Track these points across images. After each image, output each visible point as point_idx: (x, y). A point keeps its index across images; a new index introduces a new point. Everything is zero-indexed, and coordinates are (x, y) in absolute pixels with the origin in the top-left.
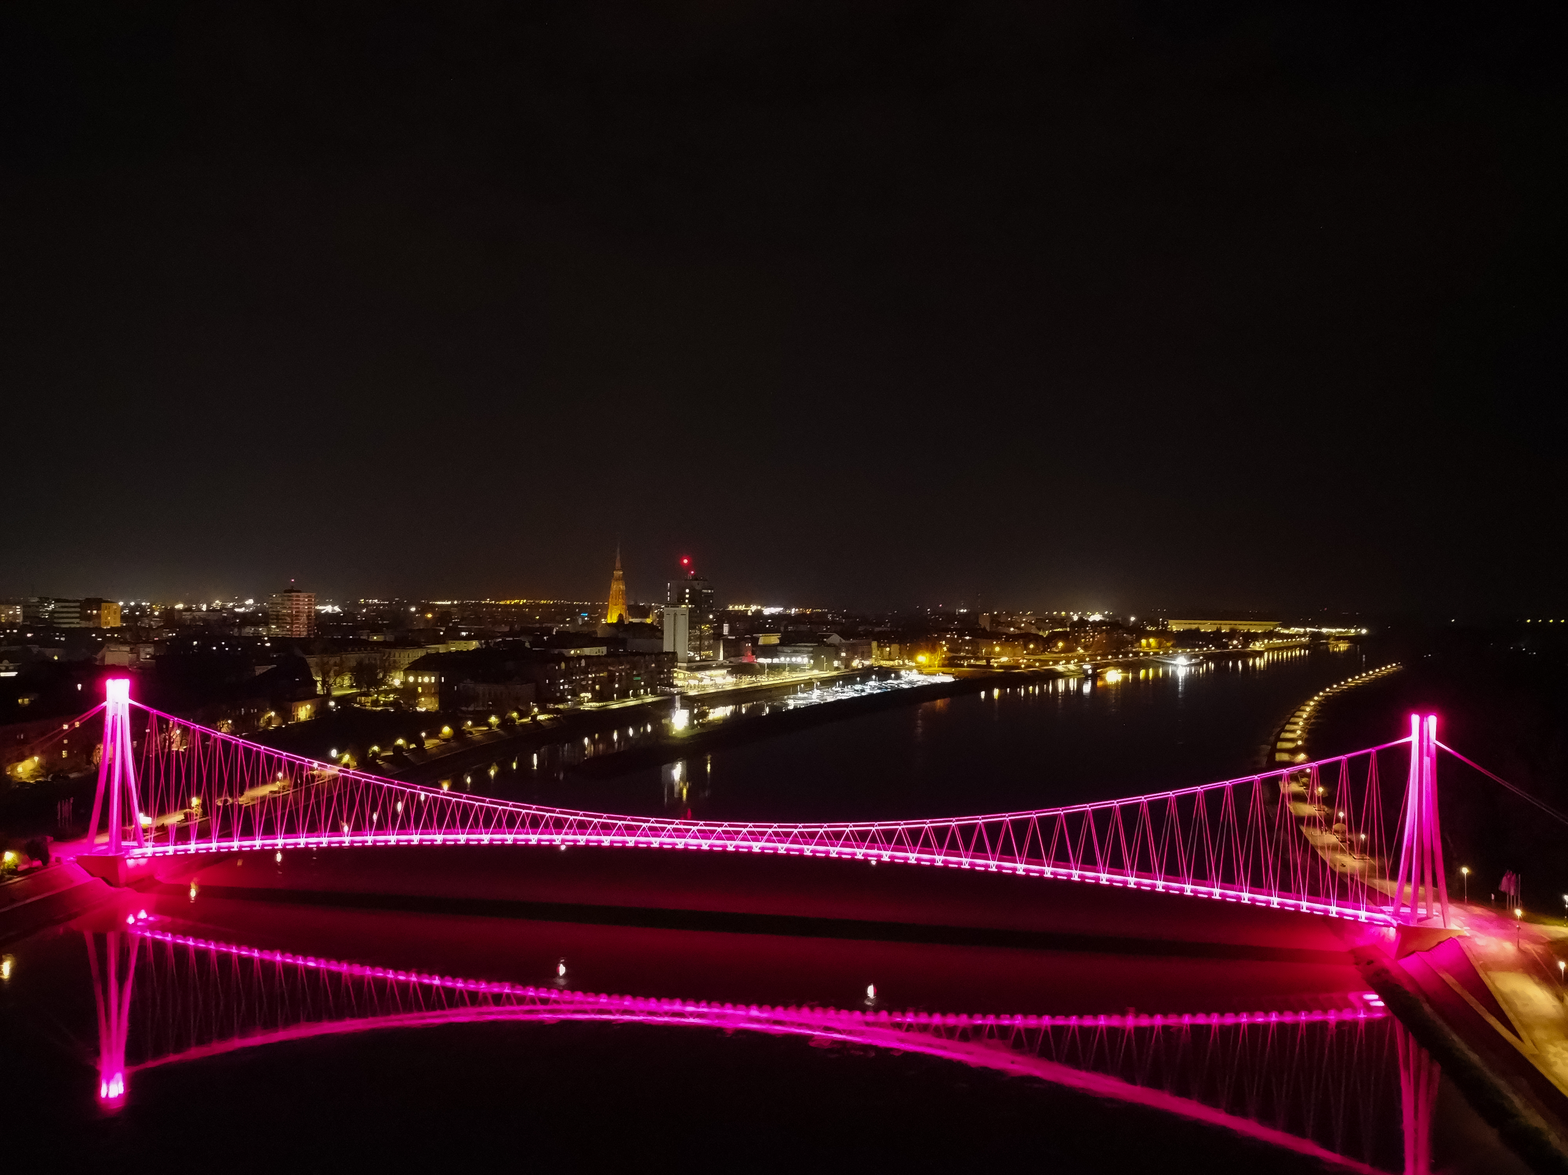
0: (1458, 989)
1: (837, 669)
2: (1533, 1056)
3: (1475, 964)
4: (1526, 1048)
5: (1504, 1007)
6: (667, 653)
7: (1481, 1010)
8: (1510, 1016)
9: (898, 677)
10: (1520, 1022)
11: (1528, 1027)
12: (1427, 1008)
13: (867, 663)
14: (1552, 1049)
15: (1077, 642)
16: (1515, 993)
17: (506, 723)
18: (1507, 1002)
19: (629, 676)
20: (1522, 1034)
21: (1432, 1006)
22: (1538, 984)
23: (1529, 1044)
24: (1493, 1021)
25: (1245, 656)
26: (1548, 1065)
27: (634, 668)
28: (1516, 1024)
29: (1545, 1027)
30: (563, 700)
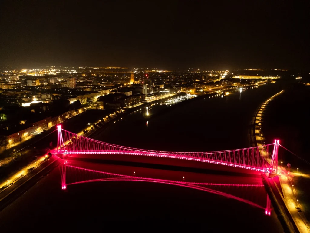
0: (277, 186)
1: (175, 93)
2: (285, 202)
3: (280, 182)
4: (284, 200)
5: (283, 191)
6: (144, 95)
7: (279, 191)
8: (283, 193)
9: (186, 95)
10: (285, 195)
11: (286, 196)
12: (271, 189)
13: (180, 92)
14: (288, 201)
15: (221, 84)
16: (285, 188)
17: (117, 113)
18: (284, 191)
19: (137, 100)
20: (284, 197)
21: (272, 189)
22: (289, 187)
23: (285, 199)
24: (280, 194)
25: (254, 86)
26: (287, 204)
27: (138, 98)
28: (284, 195)
29: (288, 196)
30: (126, 106)
